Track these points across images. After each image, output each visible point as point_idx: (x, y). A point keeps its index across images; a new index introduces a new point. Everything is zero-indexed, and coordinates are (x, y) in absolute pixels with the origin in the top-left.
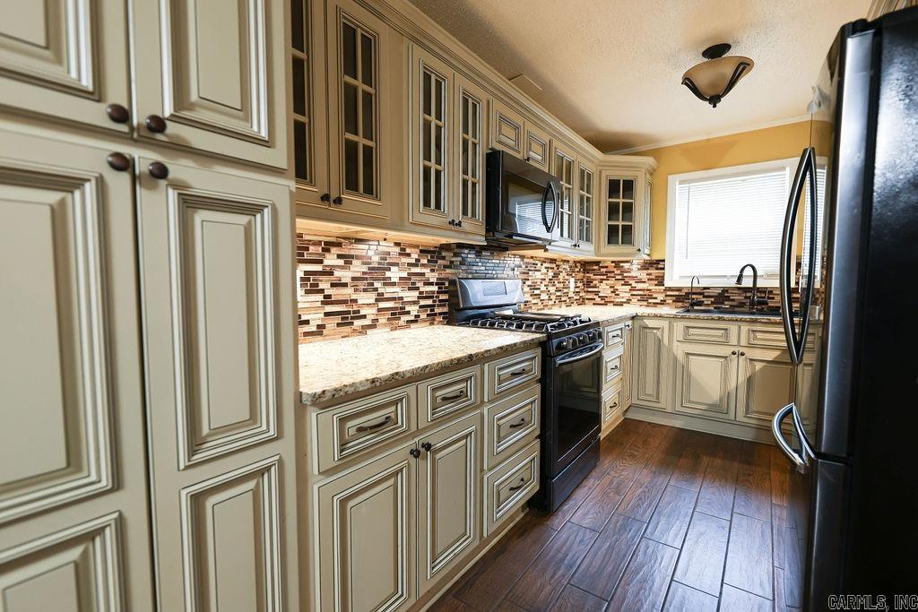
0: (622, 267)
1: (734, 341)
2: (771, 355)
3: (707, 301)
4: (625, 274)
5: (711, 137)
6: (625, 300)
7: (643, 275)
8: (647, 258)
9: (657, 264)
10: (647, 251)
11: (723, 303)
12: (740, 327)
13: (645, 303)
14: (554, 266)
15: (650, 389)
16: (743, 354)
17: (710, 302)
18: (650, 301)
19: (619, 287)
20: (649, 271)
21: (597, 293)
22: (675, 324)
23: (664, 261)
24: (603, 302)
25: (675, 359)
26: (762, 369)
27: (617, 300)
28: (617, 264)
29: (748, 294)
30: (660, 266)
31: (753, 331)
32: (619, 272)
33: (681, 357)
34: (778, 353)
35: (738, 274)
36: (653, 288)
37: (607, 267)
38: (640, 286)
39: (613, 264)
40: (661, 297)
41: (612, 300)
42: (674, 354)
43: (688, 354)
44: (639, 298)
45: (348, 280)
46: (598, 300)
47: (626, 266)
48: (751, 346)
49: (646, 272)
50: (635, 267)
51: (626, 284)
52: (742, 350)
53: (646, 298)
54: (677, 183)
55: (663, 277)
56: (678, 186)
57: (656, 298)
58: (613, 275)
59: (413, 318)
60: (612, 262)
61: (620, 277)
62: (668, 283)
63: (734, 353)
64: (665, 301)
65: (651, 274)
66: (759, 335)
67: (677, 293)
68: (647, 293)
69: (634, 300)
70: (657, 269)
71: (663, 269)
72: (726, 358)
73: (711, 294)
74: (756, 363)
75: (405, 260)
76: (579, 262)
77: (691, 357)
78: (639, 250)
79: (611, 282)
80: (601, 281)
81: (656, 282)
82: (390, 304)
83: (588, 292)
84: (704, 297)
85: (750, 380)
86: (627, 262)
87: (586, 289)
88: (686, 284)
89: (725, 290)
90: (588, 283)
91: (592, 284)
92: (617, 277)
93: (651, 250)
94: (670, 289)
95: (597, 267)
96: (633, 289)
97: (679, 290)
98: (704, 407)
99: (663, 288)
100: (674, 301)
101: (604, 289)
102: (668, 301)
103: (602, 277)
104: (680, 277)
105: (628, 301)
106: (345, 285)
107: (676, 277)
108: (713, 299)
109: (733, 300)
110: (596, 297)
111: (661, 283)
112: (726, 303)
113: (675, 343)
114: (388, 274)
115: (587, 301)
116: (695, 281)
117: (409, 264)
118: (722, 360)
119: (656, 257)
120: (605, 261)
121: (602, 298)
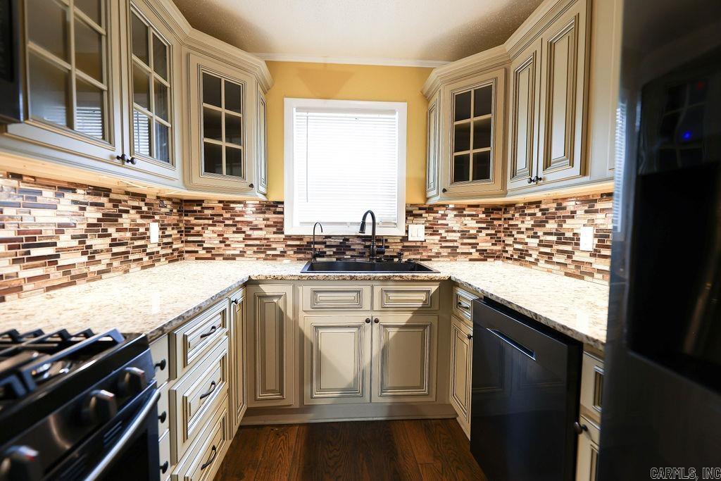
0: (233, 208)
1: (367, 305)
2: (404, 318)
3: (329, 252)
4: (237, 219)
5: (329, 61)
6: (238, 252)
7: (258, 220)
8: (263, 198)
9: (274, 207)
10: (263, 189)
11: (344, 253)
12: (372, 287)
13: (263, 255)
14: (103, 200)
15: (272, 383)
16: (377, 321)
17: (332, 253)
18: (269, 252)
19: (229, 234)
20: (267, 216)
21: (200, 243)
22: (300, 288)
23: (282, 203)
24: (209, 255)
25: (302, 335)
26: (396, 336)
27: (228, 252)
28: (226, 205)
29: (368, 243)
30: (278, 210)
31: (386, 291)
32: (228, 215)
33: (308, 333)
34: (409, 315)
35: (360, 220)
36: (272, 236)
37: (213, 208)
38: (256, 234)
39: (221, 205)
40: (280, 248)
41: (221, 252)
42: (300, 329)
43: (317, 327)
44: (255, 248)
46: (202, 253)
47: (238, 207)
48: (384, 309)
49: (262, 216)
50: (250, 209)
51: (239, 231)
52: (376, 315)
53: (263, 249)
54: (294, 109)
55: (282, 223)
56: (295, 114)
57: (275, 249)
58: (221, 219)
60: (220, 202)
61: (230, 222)
62: (288, 231)
63: (368, 321)
64: (285, 252)
65: (268, 219)
66: (393, 296)
67: (298, 243)
68: (264, 242)
69: (249, 252)
70: (275, 213)
71: (282, 213)
72: (359, 327)
73: (333, 244)
74: (389, 330)
76: (169, 199)
77: (321, 331)
78: (252, 186)
79: (220, 228)
80: (204, 227)
81: (275, 229)
83: (187, 242)
84: (327, 246)
85: (384, 352)
86: (239, 202)
87: (184, 238)
88: (307, 231)
89: (346, 239)
90: (188, 230)
91: (192, 231)
92: (227, 222)
93: (267, 188)
94: (289, 238)
95: (199, 208)
96: (248, 237)
97: (300, 238)
98: (336, 394)
99: (283, 236)
100: (295, 253)
101: (210, 237)
102: (288, 253)
103: (206, 222)
104: (301, 223)
105: (242, 254)
107: (297, 223)
108: (334, 250)
109: (354, 250)
110: (199, 249)
111: (280, 231)
112: (347, 253)
113: (301, 315)
115: (186, 255)
116: (318, 227)
118: (355, 330)
119: (274, 198)
120: (210, 200)
121: (208, 250)
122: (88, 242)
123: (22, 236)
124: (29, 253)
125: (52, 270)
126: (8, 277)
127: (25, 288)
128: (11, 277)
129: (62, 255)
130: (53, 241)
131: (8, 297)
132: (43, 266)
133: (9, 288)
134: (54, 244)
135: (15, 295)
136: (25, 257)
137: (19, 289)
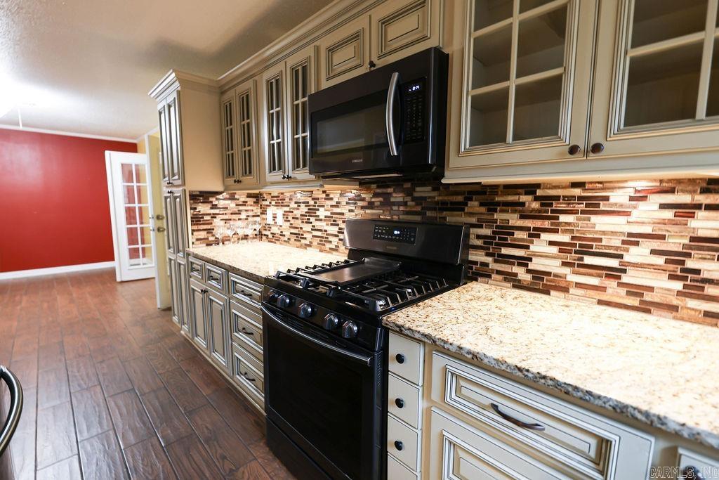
45: (298, 216)
59: (334, 247)
75: (329, 203)
82: (319, 234)
106: (297, 219)
114: (318, 213)
117: (332, 206)
122: (690, 264)
123: (575, 242)
124: (582, 259)
125: (612, 284)
126: (555, 275)
127: (571, 290)
128: (560, 277)
129: (630, 271)
130: (619, 252)
131: (552, 292)
132: (600, 277)
133: (555, 285)
134: (621, 256)
135: (561, 295)
136: (576, 262)
137: (565, 290)
